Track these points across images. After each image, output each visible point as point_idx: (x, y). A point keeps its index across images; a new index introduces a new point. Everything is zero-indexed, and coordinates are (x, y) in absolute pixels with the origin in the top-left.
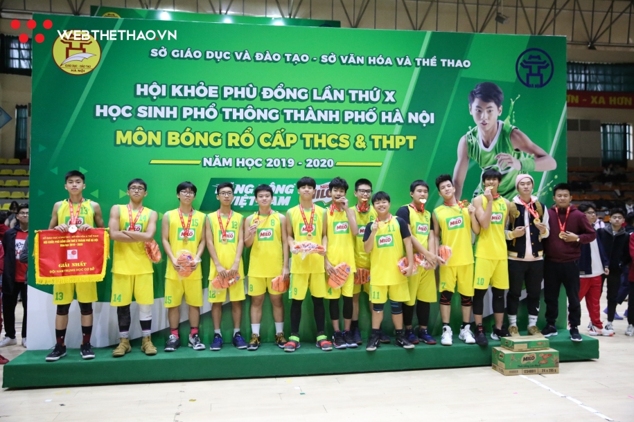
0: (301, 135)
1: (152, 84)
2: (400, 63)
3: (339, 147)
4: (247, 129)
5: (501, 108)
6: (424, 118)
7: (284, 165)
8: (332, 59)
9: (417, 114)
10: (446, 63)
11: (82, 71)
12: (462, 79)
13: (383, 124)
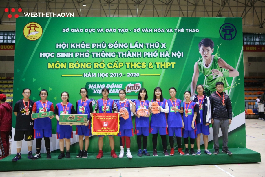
0: (125, 63)
1: (63, 43)
2: (168, 31)
3: (141, 68)
4: (102, 61)
5: (213, 50)
6: (179, 54)
7: (118, 76)
8: (138, 30)
9: (175, 53)
10: (188, 30)
11: (35, 39)
12: (195, 37)
13: (161, 57)
